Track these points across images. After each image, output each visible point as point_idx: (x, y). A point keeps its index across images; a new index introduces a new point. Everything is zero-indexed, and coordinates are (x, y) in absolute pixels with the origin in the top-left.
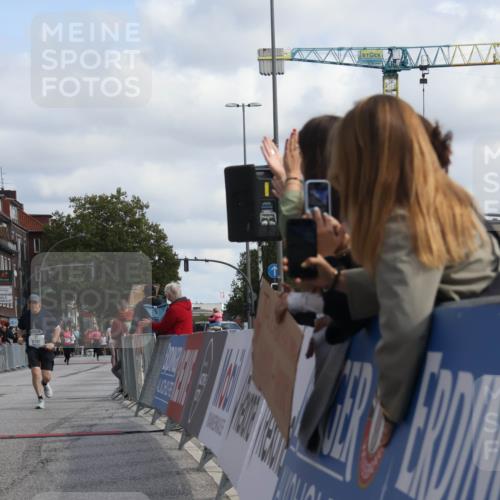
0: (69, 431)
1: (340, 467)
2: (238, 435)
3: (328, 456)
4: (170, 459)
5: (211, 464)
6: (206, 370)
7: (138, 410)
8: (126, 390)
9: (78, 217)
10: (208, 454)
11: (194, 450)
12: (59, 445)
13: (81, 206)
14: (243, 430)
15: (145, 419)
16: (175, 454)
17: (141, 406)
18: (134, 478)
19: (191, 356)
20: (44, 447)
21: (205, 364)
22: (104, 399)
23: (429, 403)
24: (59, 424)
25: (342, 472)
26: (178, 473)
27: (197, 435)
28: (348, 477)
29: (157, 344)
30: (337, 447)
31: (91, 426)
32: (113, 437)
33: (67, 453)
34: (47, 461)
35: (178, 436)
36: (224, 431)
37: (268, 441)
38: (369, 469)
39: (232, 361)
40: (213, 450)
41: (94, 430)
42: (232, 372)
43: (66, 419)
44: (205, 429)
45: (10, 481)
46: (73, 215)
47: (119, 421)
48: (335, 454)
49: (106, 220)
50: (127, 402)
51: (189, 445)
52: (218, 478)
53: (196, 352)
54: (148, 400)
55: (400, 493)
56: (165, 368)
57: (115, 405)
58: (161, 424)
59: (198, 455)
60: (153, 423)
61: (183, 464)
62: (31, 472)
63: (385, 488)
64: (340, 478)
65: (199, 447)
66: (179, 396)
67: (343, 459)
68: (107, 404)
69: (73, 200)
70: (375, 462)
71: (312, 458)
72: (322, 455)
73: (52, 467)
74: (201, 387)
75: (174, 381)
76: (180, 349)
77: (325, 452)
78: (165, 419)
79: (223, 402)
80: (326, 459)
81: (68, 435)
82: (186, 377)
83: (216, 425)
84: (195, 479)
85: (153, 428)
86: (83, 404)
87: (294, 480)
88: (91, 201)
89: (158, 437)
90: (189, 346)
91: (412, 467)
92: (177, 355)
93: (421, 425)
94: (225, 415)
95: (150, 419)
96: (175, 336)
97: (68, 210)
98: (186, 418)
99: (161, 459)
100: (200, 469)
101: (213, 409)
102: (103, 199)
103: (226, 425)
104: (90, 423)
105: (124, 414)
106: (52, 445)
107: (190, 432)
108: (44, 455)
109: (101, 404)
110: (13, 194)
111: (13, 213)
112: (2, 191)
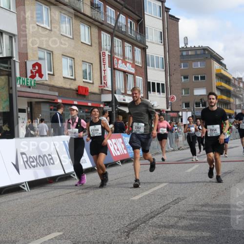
110: (241, 79)
111: (241, 85)
112: (238, 78)
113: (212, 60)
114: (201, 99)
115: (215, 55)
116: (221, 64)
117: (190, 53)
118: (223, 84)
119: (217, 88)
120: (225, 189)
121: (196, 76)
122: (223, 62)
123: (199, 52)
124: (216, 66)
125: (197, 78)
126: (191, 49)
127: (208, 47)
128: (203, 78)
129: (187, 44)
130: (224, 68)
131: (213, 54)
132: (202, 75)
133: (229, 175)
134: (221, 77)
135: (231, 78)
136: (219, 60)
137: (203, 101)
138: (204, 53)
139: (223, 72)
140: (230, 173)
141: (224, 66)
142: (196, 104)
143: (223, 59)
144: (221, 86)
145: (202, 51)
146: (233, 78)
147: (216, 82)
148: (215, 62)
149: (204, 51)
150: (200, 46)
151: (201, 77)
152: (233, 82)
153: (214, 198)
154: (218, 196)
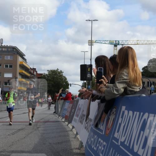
0: (43, 121)
1: (102, 131)
2: (80, 123)
4: (65, 128)
5: (74, 129)
6: (74, 109)
7: (59, 117)
8: (56, 112)
9: (49, 74)
10: (73, 127)
13: (49, 72)
14: (81, 122)
15: (60, 119)
17: (59, 116)
18: (57, 132)
19: (71, 105)
20: (38, 124)
21: (74, 107)
22: (51, 114)
23: (122, 117)
24: (41, 119)
25: (102, 132)
26: (67, 131)
27: (71, 123)
28: (103, 134)
29: (64, 102)
32: (53, 123)
33: (43, 126)
34: (39, 127)
35: (67, 123)
36: (77, 122)
37: (87, 125)
38: (108, 132)
39: (80, 106)
40: (75, 127)
41: (49, 121)
42: (80, 109)
43: (43, 118)
44: (73, 122)
46: (48, 74)
47: (54, 119)
48: (101, 128)
49: (54, 75)
50: (56, 115)
51: (69, 125)
52: (75, 133)
53: (72, 104)
54: (61, 115)
55: (115, 137)
56: (65, 108)
57: (54, 115)
58: (63, 120)
59: (71, 127)
61: (68, 129)
62: (35, 130)
63: (112, 136)
64: (101, 133)
65: (71, 125)
66: (68, 114)
67: (103, 129)
69: (48, 71)
70: (109, 130)
71: (96, 129)
72: (98, 128)
73: (40, 129)
74: (72, 112)
75: (67, 110)
76: (68, 104)
77: (99, 128)
78: (64, 119)
79: (77, 116)
80: (99, 129)
81: (43, 122)
82: (69, 110)
83: (75, 121)
84: (70, 133)
85: (62, 121)
86: (46, 115)
87: (92, 134)
88: (52, 71)
89: (63, 123)
90: (70, 103)
91: (118, 131)
92: (68, 105)
93: (120, 122)
94: (78, 119)
95: (61, 119)
96: (68, 101)
97: (47, 73)
98: (69, 119)
99: (63, 128)
100: (71, 130)
101: (75, 117)
102: (54, 71)
103: (78, 121)
104: (48, 119)
105: (55, 117)
106: (40, 124)
107: (70, 122)
108: (38, 126)
109: (50, 115)
110: (35, 69)
111: (35, 73)
112: (33, 68)
113: (18, 56)
114: (8, 80)
115: (20, 53)
116: (23, 58)
117: (4, 49)
118: (24, 72)
119: (19, 73)
120: (18, 141)
121: (7, 65)
122: (25, 57)
123: (9, 50)
124: (20, 59)
125: (7, 66)
126: (5, 47)
127: (16, 47)
128: (11, 66)
129: (2, 43)
130: (25, 61)
131: (19, 51)
134: (23, 67)
135: (29, 68)
136: (22, 55)
138: (13, 51)
139: (24, 64)
140: (22, 130)
141: (25, 60)
142: (5, 83)
143: (25, 55)
144: (22, 73)
145: (12, 49)
146: (30, 68)
147: (19, 70)
148: (19, 57)
149: (13, 49)
150: (11, 46)
151: (9, 65)
152: (30, 71)
153: (10, 146)
154: (12, 145)
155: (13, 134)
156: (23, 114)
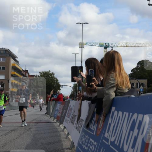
0: (36, 122)
1: (93, 131)
3: (91, 129)
4: (57, 128)
5: (65, 130)
6: (65, 109)
7: (50, 117)
10: (65, 128)
11: (62, 127)
12: (33, 125)
13: (41, 74)
14: (72, 123)
15: (52, 119)
16: (58, 127)
17: (51, 117)
18: (49, 133)
19: (62, 106)
20: (30, 125)
21: (65, 108)
24: (34, 120)
25: (94, 133)
26: (58, 132)
28: (95, 134)
29: (55, 103)
30: (93, 127)
31: (40, 121)
32: (45, 124)
33: (35, 127)
34: (31, 128)
35: (58, 124)
36: (68, 123)
37: (78, 125)
38: (99, 132)
39: (71, 107)
41: (41, 122)
42: (71, 110)
43: (35, 119)
44: (64, 122)
45: (23, 132)
46: (39, 75)
47: (46, 120)
49: (46, 77)
50: (48, 116)
51: (61, 125)
52: (67, 133)
53: (63, 105)
54: (53, 115)
55: (105, 137)
56: (57, 108)
57: (46, 116)
58: (55, 121)
59: (63, 128)
60: (53, 120)
61: (59, 130)
62: (27, 131)
63: (102, 136)
65: (63, 126)
66: (59, 115)
67: (94, 130)
68: (44, 116)
69: (40, 72)
70: (100, 131)
72: (89, 129)
73: (32, 130)
74: (64, 113)
75: (58, 111)
76: (60, 104)
77: (90, 128)
78: (56, 120)
79: (69, 116)
80: (90, 130)
81: (36, 123)
82: (61, 111)
83: (67, 121)
84: (62, 133)
85: (53, 122)
86: (38, 116)
87: (83, 134)
88: (43, 73)
89: (54, 123)
90: (62, 104)
91: (108, 132)
92: (59, 106)
93: (110, 123)
94: (69, 119)
96: (59, 102)
98: (61, 120)
99: (55, 129)
100: (63, 131)
101: (66, 118)
102: (46, 72)
103: (69, 121)
104: (40, 120)
105: (47, 118)
106: (32, 125)
107: (61, 123)
108: (30, 127)
110: (27, 71)
111: (27, 75)
112: (25, 70)
113: (10, 58)
115: (12, 55)
118: (16, 73)
119: (12, 75)
120: (10, 141)
122: (17, 59)
123: (2, 52)
124: (12, 61)
127: (8, 49)
128: (3, 68)
130: (17, 63)
132: (3, 67)
133: (14, 132)
134: (15, 69)
136: (14, 57)
137: (2, 83)
138: (5, 53)
139: (16, 66)
140: (15, 130)
143: (17, 57)
144: (15, 75)
145: (4, 51)
146: (22, 70)
147: (11, 72)
148: (12, 59)
149: (6, 51)
150: (3, 48)
151: (2, 68)
152: (22, 72)
153: (2, 147)
154: (5, 145)
155: (6, 135)
156: (16, 115)
